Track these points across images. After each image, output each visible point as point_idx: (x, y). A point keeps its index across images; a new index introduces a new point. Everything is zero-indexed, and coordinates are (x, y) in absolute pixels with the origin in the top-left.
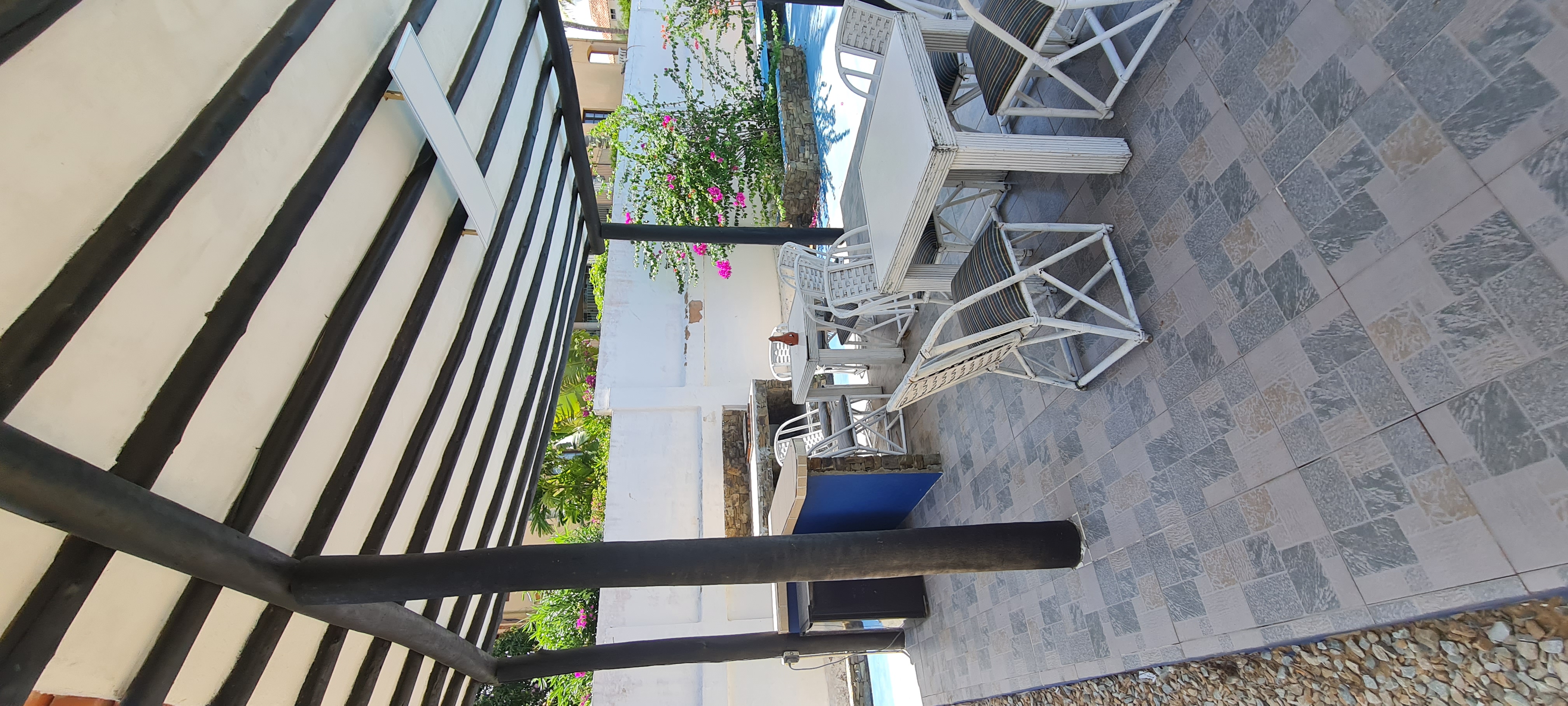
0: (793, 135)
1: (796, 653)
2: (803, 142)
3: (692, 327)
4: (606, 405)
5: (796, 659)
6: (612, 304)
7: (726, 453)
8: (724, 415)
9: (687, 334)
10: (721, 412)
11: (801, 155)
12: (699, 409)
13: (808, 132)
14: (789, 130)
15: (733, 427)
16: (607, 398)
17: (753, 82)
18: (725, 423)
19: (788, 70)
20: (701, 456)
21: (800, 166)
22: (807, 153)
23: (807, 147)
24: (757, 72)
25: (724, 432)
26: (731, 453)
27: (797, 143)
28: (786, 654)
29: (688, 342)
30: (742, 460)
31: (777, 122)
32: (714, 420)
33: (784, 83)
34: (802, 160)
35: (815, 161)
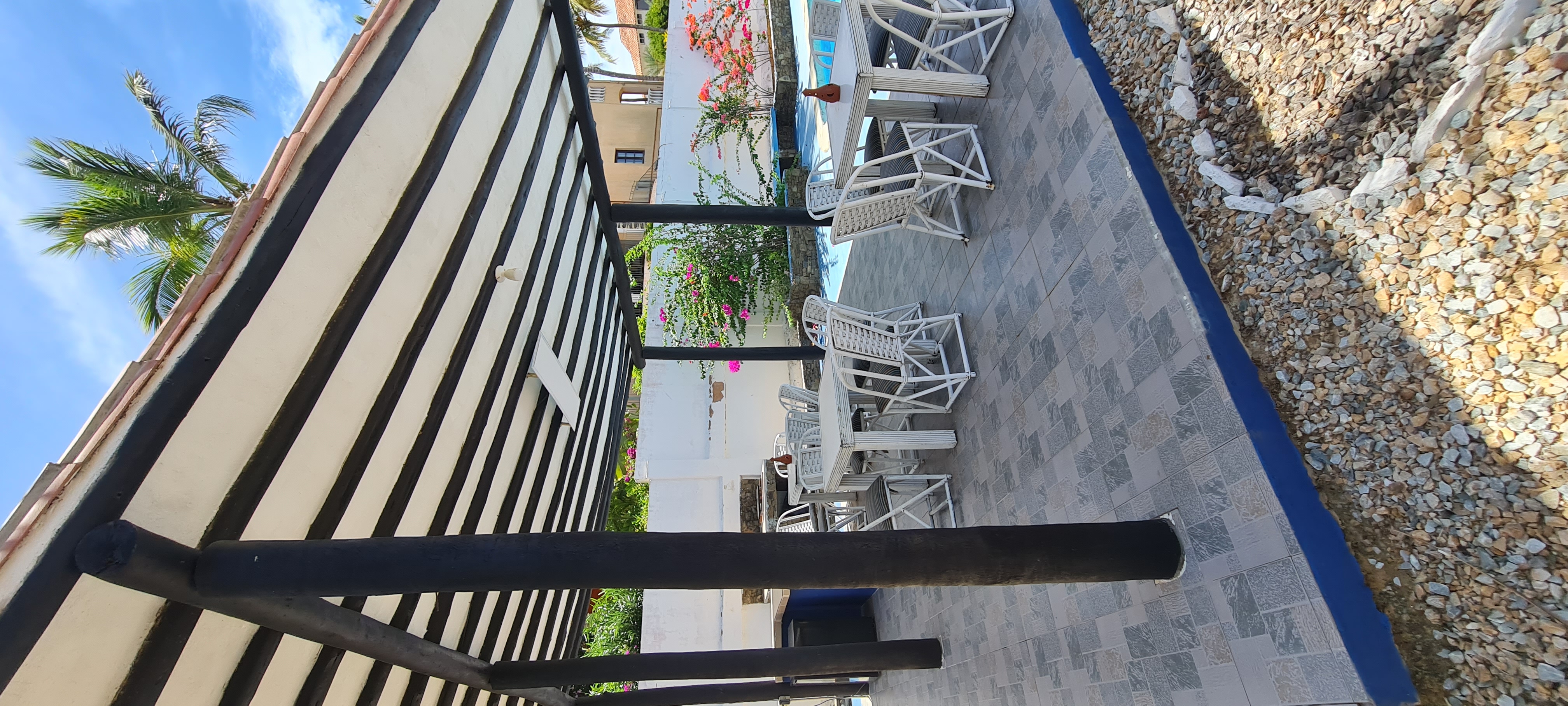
0: (798, 251)
1: (788, 698)
2: (806, 258)
3: (715, 406)
4: (645, 475)
5: (788, 702)
6: (648, 386)
7: (742, 517)
8: (741, 484)
9: (711, 412)
10: (739, 481)
11: (804, 270)
12: (720, 479)
13: (811, 248)
14: (795, 246)
15: (748, 494)
16: (645, 469)
17: (765, 198)
18: (743, 490)
19: (795, 189)
20: (722, 519)
21: (803, 279)
22: (809, 268)
23: (809, 262)
24: (769, 190)
25: (741, 498)
26: (747, 517)
27: (801, 259)
28: (781, 698)
29: (711, 419)
30: (756, 522)
31: (786, 238)
32: (733, 488)
33: (791, 202)
34: (805, 274)
35: (816, 275)
